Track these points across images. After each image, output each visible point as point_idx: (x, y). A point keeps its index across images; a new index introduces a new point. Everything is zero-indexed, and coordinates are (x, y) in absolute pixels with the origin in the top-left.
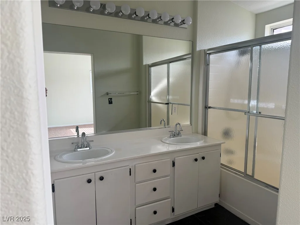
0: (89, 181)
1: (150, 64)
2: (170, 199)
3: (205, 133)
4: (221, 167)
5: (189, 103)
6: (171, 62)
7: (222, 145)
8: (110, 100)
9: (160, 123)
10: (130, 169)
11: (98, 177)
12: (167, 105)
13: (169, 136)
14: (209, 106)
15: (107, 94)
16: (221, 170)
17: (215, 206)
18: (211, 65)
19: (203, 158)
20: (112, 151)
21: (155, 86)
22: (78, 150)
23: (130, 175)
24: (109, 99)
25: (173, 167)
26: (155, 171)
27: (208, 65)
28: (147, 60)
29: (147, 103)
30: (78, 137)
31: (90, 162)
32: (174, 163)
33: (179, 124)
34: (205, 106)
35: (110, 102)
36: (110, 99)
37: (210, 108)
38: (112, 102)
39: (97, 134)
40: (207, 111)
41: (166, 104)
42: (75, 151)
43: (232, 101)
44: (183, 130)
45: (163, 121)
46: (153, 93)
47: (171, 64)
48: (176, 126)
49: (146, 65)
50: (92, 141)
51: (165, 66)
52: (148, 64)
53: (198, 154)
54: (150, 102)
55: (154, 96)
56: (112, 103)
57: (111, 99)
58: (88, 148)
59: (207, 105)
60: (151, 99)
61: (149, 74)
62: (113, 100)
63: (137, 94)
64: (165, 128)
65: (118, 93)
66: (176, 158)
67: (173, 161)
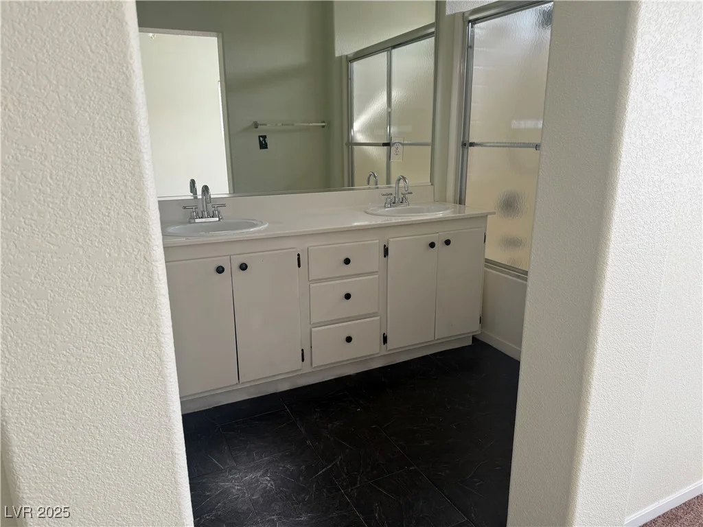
0: (220, 270)
1: (351, 56)
2: (378, 318)
3: (461, 201)
4: (486, 266)
5: (429, 140)
6: (394, 47)
7: (489, 216)
8: (261, 139)
9: (366, 182)
10: (299, 255)
11: (236, 265)
12: (385, 147)
13: (383, 205)
14: (471, 141)
15: (256, 125)
16: (485, 271)
17: (473, 342)
18: (476, 49)
19: (448, 242)
20: (262, 224)
21: (363, 109)
22: (197, 220)
23: (299, 266)
24: (260, 137)
25: (385, 256)
26: (347, 261)
27: (471, 47)
28: (344, 47)
29: (345, 147)
30: (196, 198)
31: (221, 236)
32: (387, 248)
33: (404, 178)
34: (463, 142)
35: (263, 145)
36: (262, 136)
37: (472, 144)
38: (266, 144)
39: (235, 195)
40: (465, 152)
41: (384, 145)
42: (190, 223)
43: (515, 124)
44: (411, 193)
45: (372, 177)
46: (357, 125)
47: (395, 51)
48: (398, 183)
49: (341, 57)
50: (224, 205)
51: (383, 57)
52: (346, 53)
53: (437, 234)
54: (351, 144)
55: (359, 131)
56: (267, 148)
57: (264, 137)
58: (217, 219)
59: (466, 139)
60: (352, 138)
61: (349, 79)
62: (268, 140)
63: (323, 126)
64: (377, 188)
65: (282, 125)
66: (391, 240)
67: (385, 246)
